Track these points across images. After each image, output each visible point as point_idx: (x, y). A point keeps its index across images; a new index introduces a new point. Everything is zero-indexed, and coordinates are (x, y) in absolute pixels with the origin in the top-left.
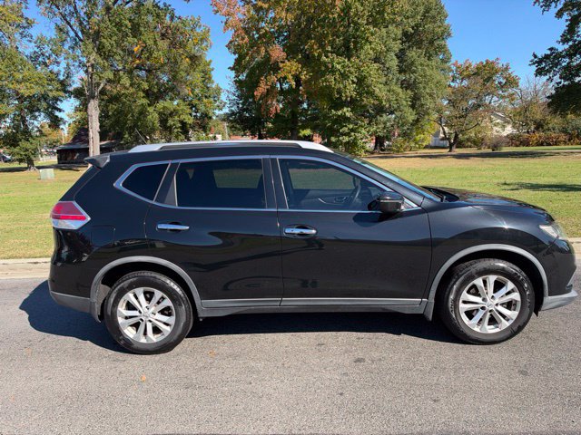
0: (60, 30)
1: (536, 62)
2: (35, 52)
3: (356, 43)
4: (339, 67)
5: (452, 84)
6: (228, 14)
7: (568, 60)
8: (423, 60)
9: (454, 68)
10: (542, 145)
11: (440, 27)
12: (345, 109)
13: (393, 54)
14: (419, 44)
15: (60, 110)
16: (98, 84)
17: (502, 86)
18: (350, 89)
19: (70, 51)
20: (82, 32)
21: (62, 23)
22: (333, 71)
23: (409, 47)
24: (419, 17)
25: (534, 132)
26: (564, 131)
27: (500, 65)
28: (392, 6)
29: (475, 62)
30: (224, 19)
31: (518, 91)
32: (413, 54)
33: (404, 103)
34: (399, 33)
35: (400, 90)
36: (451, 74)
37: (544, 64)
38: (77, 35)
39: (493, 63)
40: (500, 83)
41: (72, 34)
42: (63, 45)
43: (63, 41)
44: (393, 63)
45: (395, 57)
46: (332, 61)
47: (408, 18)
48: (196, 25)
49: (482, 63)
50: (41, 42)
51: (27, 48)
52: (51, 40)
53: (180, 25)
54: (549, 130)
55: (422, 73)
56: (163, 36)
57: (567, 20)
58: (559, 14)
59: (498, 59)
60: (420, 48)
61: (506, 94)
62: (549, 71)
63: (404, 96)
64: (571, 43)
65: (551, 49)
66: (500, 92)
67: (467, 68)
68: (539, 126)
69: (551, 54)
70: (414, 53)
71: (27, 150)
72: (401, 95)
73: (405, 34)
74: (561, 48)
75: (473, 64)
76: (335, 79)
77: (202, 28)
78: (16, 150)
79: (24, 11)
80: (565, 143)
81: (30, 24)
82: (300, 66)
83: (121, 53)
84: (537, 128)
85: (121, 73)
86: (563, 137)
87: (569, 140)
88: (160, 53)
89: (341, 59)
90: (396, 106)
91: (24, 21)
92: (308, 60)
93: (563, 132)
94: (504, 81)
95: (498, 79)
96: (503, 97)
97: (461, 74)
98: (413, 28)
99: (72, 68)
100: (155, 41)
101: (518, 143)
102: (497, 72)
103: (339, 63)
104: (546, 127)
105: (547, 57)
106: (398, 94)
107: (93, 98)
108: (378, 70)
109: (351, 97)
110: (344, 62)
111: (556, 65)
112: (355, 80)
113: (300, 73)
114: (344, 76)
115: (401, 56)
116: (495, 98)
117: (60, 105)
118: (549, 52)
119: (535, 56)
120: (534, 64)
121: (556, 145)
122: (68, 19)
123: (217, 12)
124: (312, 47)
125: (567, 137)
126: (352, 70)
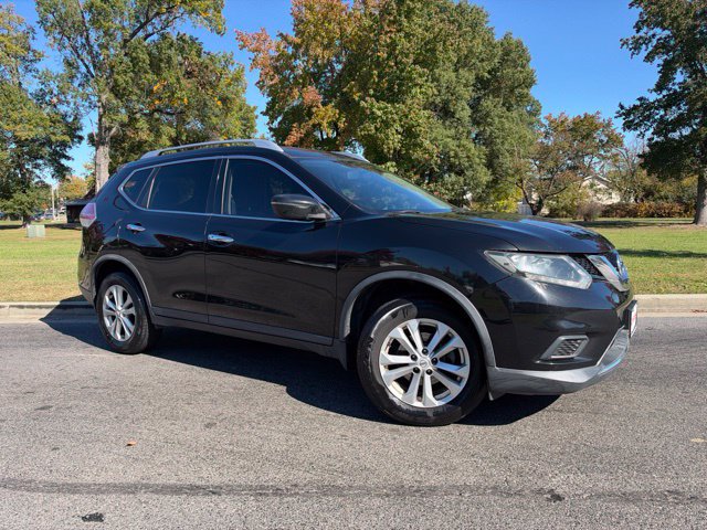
0: (69, 64)
1: (624, 114)
2: (41, 90)
3: (400, 85)
4: (379, 113)
5: (545, 141)
6: (257, 50)
7: (662, 113)
8: (500, 110)
9: (546, 123)
10: (652, 216)
11: (521, 72)
12: (389, 164)
13: (464, 103)
14: (496, 92)
15: (68, 158)
16: (110, 129)
17: (603, 145)
18: (394, 140)
19: (80, 89)
20: (95, 66)
21: (72, 58)
22: (373, 118)
23: (485, 95)
24: (496, 61)
25: (642, 201)
26: (679, 200)
27: (601, 120)
28: (444, 43)
29: (572, 115)
30: (252, 55)
31: (624, 151)
32: (487, 103)
33: (477, 160)
34: (472, 78)
35: (472, 146)
36: (543, 130)
37: (632, 117)
38: (89, 71)
39: (593, 117)
40: (601, 141)
41: (83, 69)
42: (72, 82)
43: (72, 77)
44: (465, 113)
45: (467, 107)
46: (372, 106)
47: (483, 60)
48: (228, 62)
49: (579, 117)
50: (45, 78)
51: (32, 85)
52: (57, 76)
53: (208, 61)
54: (661, 198)
55: (499, 126)
56: (189, 74)
57: (659, 65)
58: (649, 58)
59: (598, 113)
60: (498, 97)
61: (609, 154)
62: (639, 125)
63: (477, 153)
64: (665, 93)
65: (640, 99)
66: (602, 152)
67: (562, 122)
68: (648, 193)
69: (641, 105)
70: (489, 102)
71: (22, 203)
72: (473, 151)
73: (479, 79)
74: (652, 97)
75: (570, 118)
76: (376, 127)
77: (235, 66)
78: (9, 203)
79: (31, 41)
80: (680, 215)
81: (38, 57)
82: (337, 111)
83: (138, 92)
84: (646, 196)
85: (138, 116)
86: (677, 208)
87: (686, 211)
88: (184, 93)
89: (382, 104)
90: (467, 164)
91: (31, 54)
92: (347, 105)
93: (678, 202)
94: (605, 139)
95: (600, 136)
96: (604, 158)
97: (555, 129)
98: (489, 72)
99: (81, 108)
100: (178, 79)
101: (623, 213)
102: (597, 129)
103: (379, 109)
104: (657, 195)
105: (635, 107)
106: (469, 150)
107: (103, 144)
108: (429, 118)
109: (395, 149)
110: (386, 108)
111: (648, 118)
112: (400, 130)
113: (338, 119)
114: (387, 124)
115: (475, 105)
116: (596, 159)
117: (69, 152)
118: (638, 103)
119: (622, 107)
120: (620, 116)
121: (669, 217)
122: (80, 52)
123: (244, 47)
124: (351, 89)
125: (683, 208)
126: (396, 117)
